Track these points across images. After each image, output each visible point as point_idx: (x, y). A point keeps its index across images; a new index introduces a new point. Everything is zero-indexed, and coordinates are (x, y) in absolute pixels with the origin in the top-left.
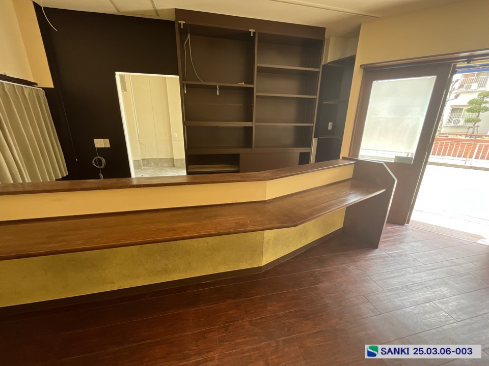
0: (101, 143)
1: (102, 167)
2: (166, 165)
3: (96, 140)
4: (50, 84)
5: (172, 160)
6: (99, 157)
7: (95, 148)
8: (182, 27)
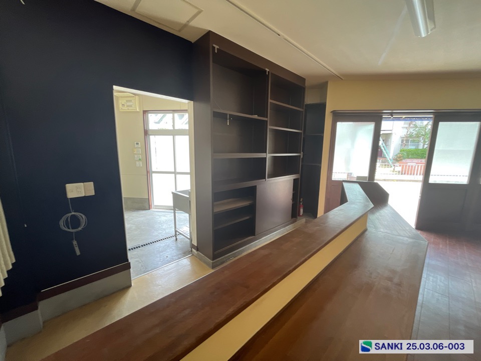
1: (80, 229)
3: (69, 186)
6: (73, 213)
7: (68, 199)
8: (216, 51)
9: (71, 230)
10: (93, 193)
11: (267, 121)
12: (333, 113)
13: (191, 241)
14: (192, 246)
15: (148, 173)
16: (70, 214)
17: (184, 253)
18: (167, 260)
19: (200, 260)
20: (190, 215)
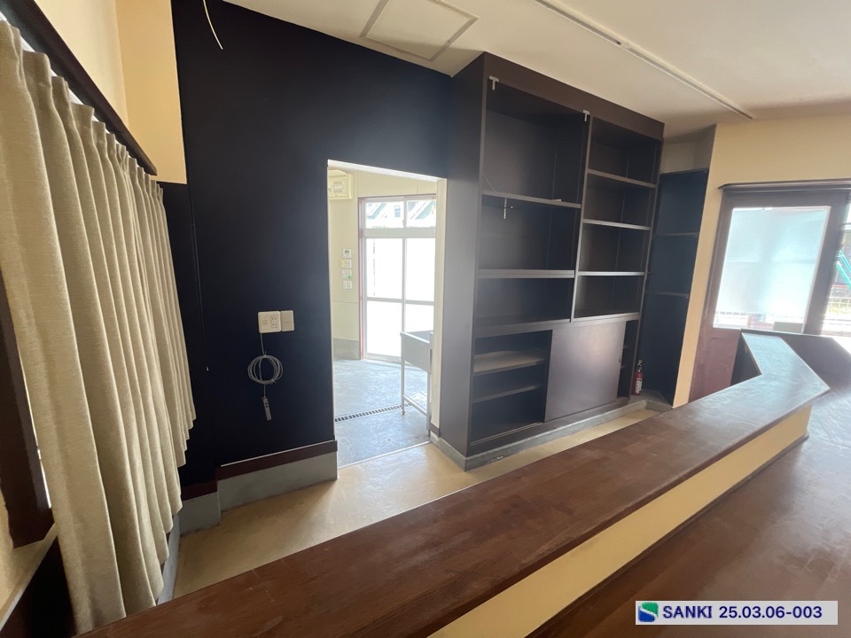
0: (272, 322)
1: (273, 380)
3: (262, 315)
4: (181, 177)
6: (265, 356)
7: (260, 334)
8: (494, 88)
9: (262, 382)
10: (292, 327)
11: (580, 210)
12: (725, 190)
13: (430, 418)
14: (431, 428)
15: (362, 299)
16: (261, 358)
17: (417, 438)
18: (390, 446)
19: (444, 453)
20: (429, 374)
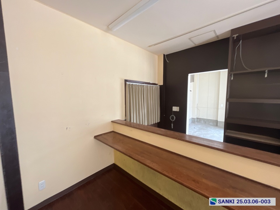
0: (175, 109)
1: (174, 120)
2: (211, 123)
3: (173, 107)
5: (217, 122)
7: (172, 111)
9: (172, 120)
10: (178, 110)
16: (172, 115)
